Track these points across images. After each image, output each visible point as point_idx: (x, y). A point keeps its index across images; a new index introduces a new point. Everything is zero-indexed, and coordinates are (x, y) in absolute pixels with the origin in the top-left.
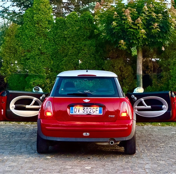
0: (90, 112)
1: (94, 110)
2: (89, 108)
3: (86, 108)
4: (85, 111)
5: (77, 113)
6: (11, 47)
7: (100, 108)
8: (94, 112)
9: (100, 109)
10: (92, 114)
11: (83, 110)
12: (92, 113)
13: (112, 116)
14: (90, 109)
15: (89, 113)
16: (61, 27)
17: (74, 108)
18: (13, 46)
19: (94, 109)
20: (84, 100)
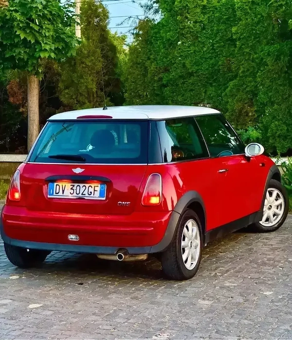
0: (82, 194)
1: (91, 190)
2: (81, 185)
3: (76, 185)
4: (75, 191)
5: (60, 195)
6: (139, 64)
7: (103, 186)
8: (89, 193)
9: (102, 188)
10: (86, 198)
11: (72, 189)
12: (87, 195)
13: (124, 203)
14: (84, 188)
15: (80, 195)
16: (227, 18)
17: (55, 184)
18: (141, 61)
19: (90, 188)
20: (73, 170)
